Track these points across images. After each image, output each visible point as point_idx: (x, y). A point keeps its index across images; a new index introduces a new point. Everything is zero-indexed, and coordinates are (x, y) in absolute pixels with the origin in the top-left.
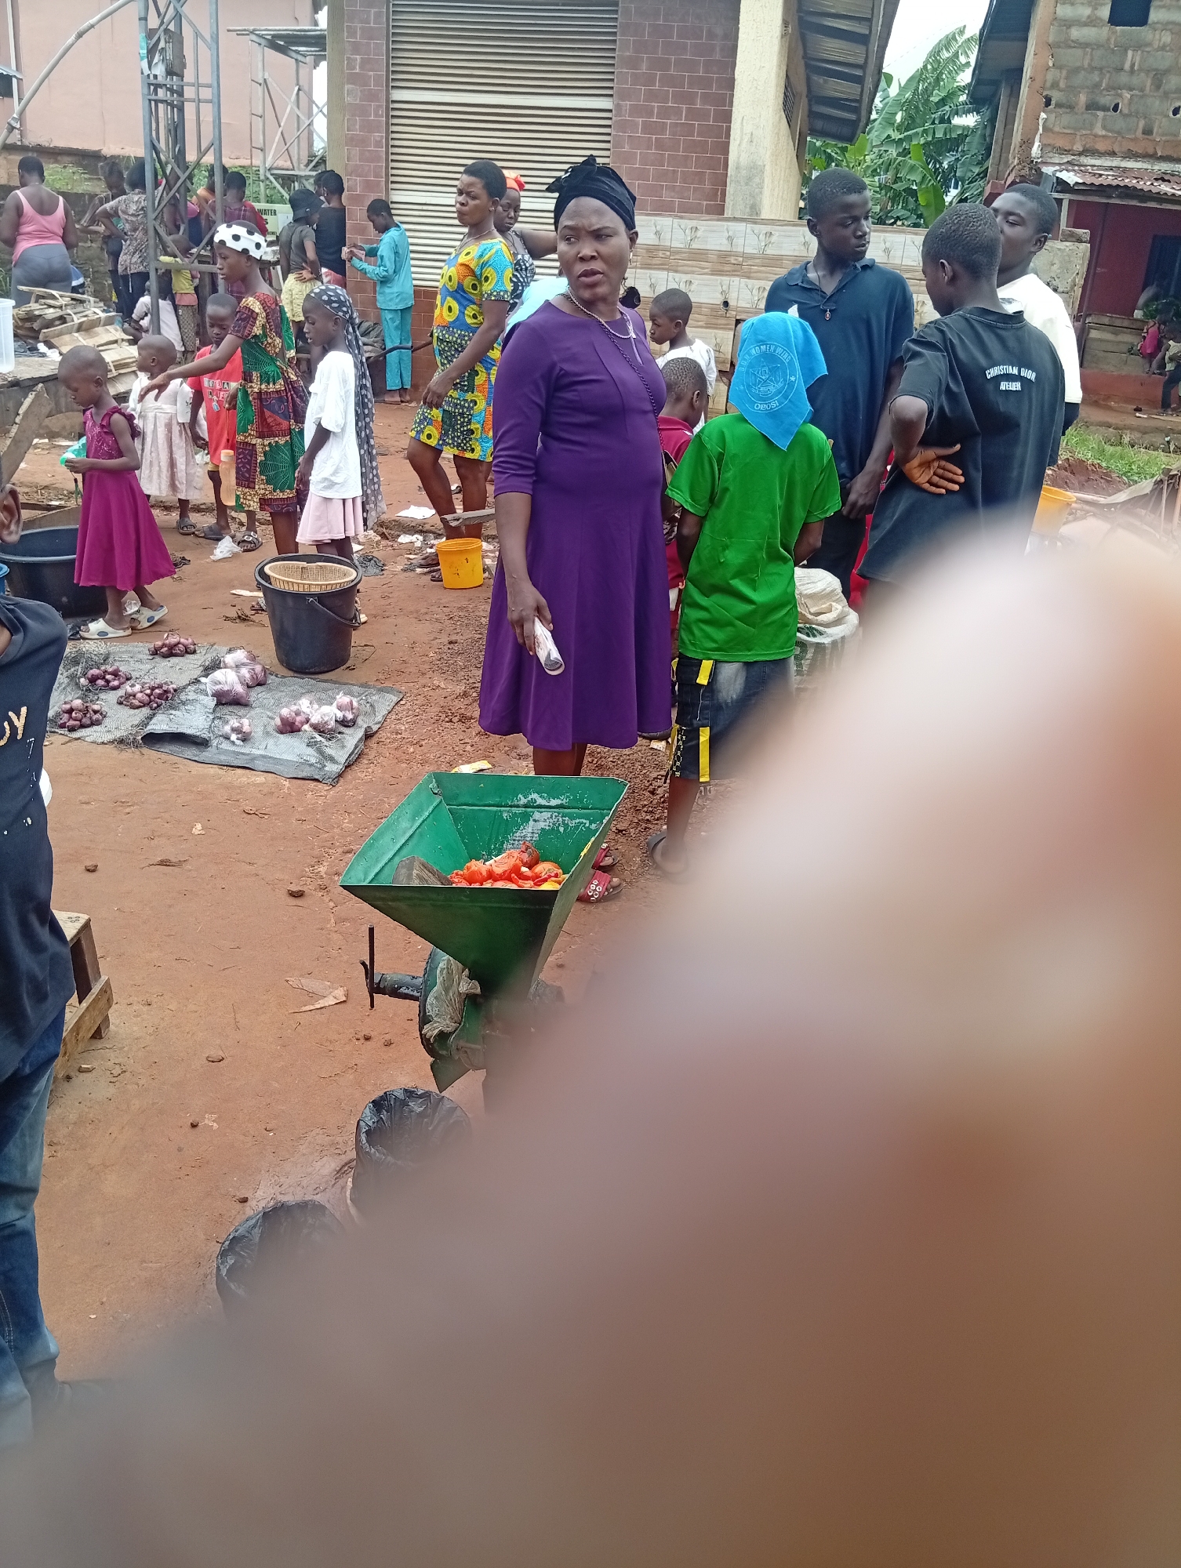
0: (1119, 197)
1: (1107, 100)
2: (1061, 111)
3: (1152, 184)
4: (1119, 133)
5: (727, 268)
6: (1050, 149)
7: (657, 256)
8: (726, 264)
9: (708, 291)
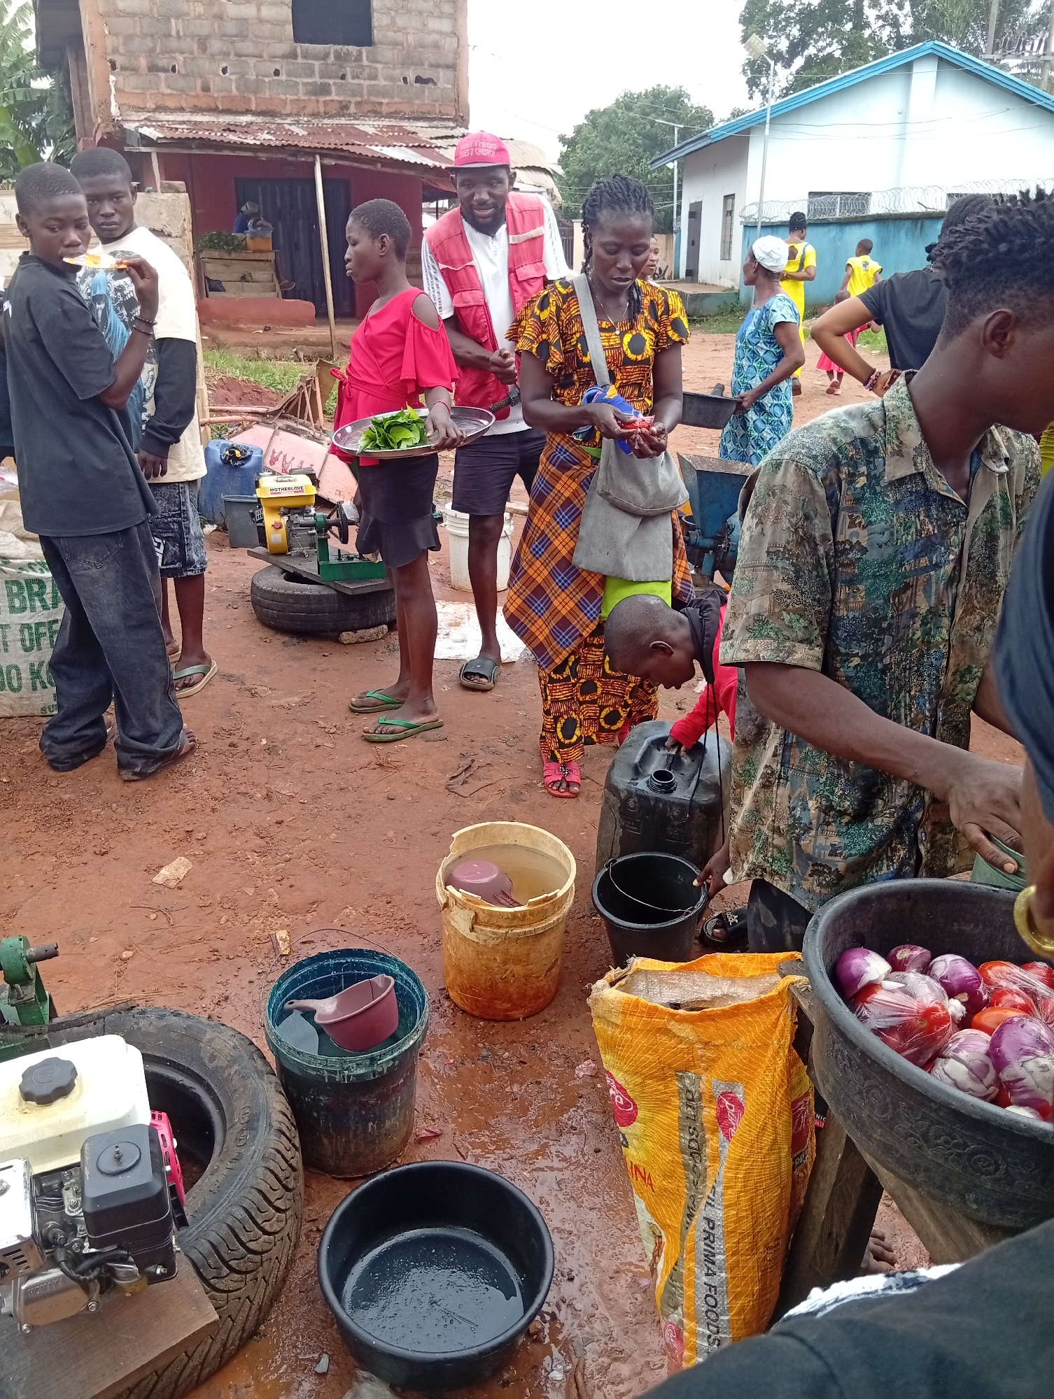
1: (164, 62)
2: (127, 73)
3: (222, 135)
4: (181, 91)
6: (126, 108)
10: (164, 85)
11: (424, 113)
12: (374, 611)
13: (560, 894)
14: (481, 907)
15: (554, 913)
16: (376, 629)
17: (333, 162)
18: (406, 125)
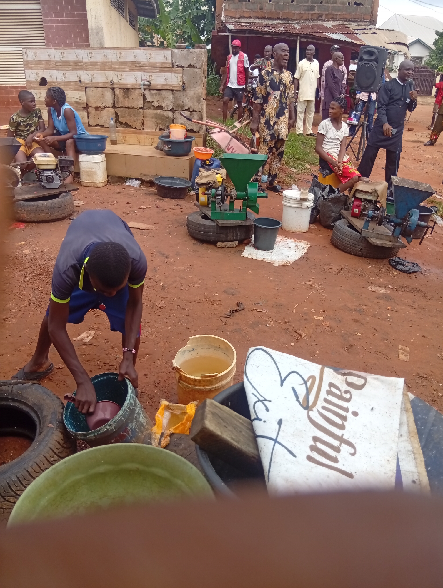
0: (249, 33)
2: (230, 3)
3: (261, 28)
4: (251, 10)
5: (78, 67)
6: (228, 17)
7: (50, 65)
8: (77, 65)
9: (72, 76)
10: (244, 7)
11: (356, 19)
12: (232, 234)
13: (219, 375)
14: (182, 373)
15: (217, 383)
16: (233, 243)
17: (305, 40)
18: (347, 24)
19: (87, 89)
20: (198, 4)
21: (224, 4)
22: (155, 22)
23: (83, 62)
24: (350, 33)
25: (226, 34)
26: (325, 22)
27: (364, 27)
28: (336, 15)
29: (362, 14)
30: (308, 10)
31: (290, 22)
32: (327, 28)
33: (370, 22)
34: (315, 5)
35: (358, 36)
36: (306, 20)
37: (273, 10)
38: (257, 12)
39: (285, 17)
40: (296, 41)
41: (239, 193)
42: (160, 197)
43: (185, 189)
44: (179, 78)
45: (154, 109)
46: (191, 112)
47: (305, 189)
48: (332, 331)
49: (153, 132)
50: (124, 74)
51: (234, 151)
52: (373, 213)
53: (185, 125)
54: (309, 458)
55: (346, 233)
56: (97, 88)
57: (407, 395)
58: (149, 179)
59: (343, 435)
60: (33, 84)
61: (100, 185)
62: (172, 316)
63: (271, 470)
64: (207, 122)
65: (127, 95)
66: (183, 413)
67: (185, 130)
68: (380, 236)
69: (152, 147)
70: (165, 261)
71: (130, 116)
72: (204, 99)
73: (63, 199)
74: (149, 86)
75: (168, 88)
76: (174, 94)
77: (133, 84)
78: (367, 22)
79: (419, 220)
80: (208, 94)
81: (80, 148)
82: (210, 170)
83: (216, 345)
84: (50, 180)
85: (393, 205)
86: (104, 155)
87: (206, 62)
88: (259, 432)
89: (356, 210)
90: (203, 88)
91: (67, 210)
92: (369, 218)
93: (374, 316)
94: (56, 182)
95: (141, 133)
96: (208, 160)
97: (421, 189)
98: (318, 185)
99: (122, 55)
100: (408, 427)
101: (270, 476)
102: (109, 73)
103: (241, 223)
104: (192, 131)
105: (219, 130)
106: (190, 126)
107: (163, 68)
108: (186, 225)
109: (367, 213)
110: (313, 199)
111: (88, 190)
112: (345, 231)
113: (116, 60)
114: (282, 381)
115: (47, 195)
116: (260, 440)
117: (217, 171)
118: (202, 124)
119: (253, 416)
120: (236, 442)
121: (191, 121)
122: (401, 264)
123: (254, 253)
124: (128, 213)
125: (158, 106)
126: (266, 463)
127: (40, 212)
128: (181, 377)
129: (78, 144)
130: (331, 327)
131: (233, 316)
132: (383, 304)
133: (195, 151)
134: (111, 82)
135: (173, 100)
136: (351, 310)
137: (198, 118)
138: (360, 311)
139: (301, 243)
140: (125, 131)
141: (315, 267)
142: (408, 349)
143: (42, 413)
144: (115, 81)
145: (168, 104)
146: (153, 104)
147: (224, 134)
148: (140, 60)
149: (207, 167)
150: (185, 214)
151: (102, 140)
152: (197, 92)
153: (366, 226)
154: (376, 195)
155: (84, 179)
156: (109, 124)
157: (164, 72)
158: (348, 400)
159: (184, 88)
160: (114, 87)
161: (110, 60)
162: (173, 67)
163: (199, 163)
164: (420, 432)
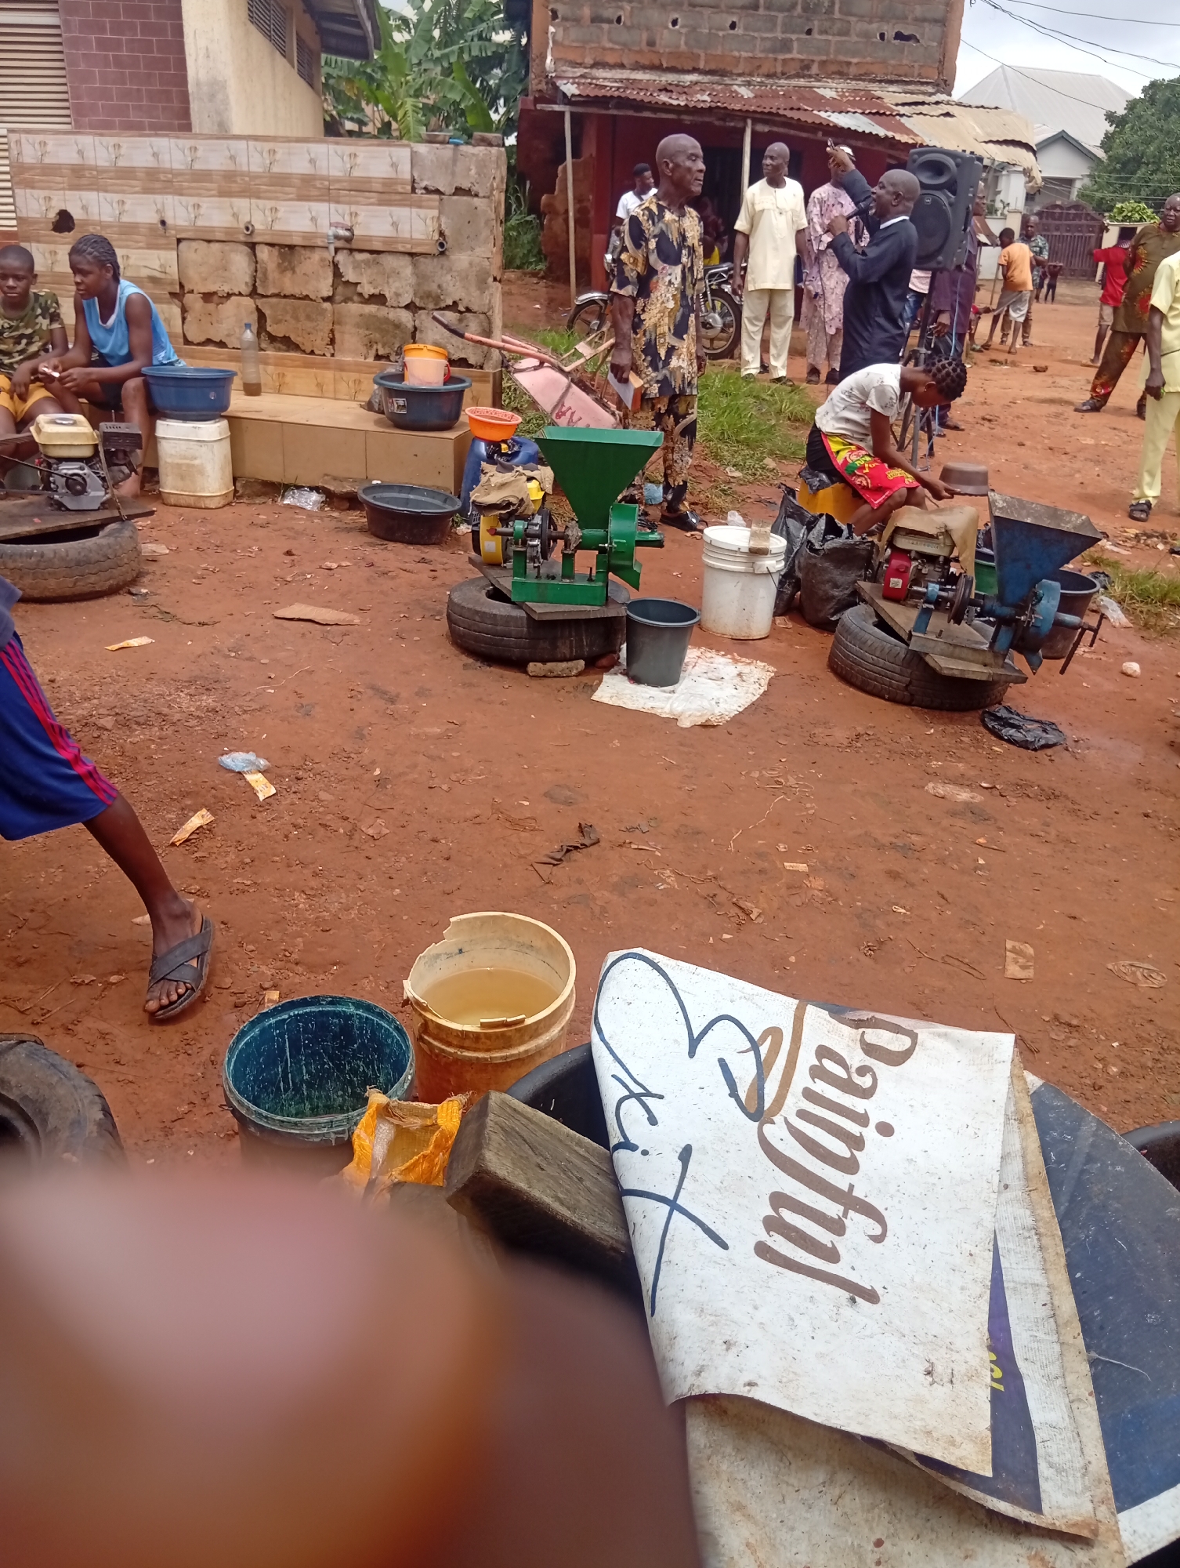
0: (618, 106)
1: (610, 13)
2: (568, 24)
3: (651, 95)
4: (625, 45)
5: (158, 185)
7: (83, 176)
8: (155, 181)
9: (142, 210)
10: (605, 38)
11: (900, 76)
12: (568, 642)
13: (529, 1021)
14: (429, 1016)
15: (522, 1043)
16: (570, 664)
17: (766, 129)
18: (876, 90)
19: (181, 245)
20: (484, 25)
21: (552, 29)
22: (369, 70)
23: (171, 171)
24: (884, 114)
25: (557, 108)
26: (819, 81)
27: (920, 98)
28: (849, 64)
29: (916, 65)
30: (774, 51)
31: (727, 80)
32: (823, 97)
33: (938, 85)
34: (794, 37)
35: (903, 120)
36: (769, 76)
37: (683, 47)
38: (640, 52)
39: (713, 66)
40: (743, 131)
41: (586, 531)
42: (374, 540)
43: (442, 518)
44: (429, 222)
45: (362, 303)
46: (461, 312)
47: (763, 524)
48: (830, 903)
49: (357, 364)
50: (284, 207)
51: (575, 418)
52: (941, 590)
53: (444, 348)
54: (763, 1251)
55: (869, 643)
56: (209, 241)
57: (1022, 1078)
58: (347, 488)
59: (851, 1187)
60: (36, 227)
61: (212, 504)
62: (403, 859)
63: (660, 1284)
64: (503, 341)
65: (290, 263)
66: (428, 1126)
67: (446, 362)
68: (957, 650)
69: (354, 404)
70: (388, 712)
71: (297, 319)
72: (495, 279)
73: (111, 540)
74: (348, 240)
75: (401, 249)
76: (415, 265)
77: (306, 235)
78: (927, 83)
79: (1059, 610)
80: (508, 264)
81: (159, 402)
82: (510, 469)
83: (521, 940)
84: (76, 486)
85: (993, 567)
86: (225, 423)
87: (502, 181)
88: (629, 1182)
89: (896, 583)
90: (494, 250)
91: (123, 569)
92: (930, 603)
93: (942, 862)
94: (93, 494)
95: (325, 366)
96: (505, 441)
97: (1067, 527)
98: (797, 514)
99: (278, 156)
100: (1025, 1164)
101: (657, 1300)
102: (242, 204)
103: (594, 611)
104: (463, 362)
105: (536, 363)
106: (458, 351)
107: (388, 193)
108: (445, 615)
109: (924, 590)
110: (784, 550)
111: (181, 515)
112: (867, 636)
113: (261, 170)
114: (694, 1043)
115: (69, 527)
116: (631, 1202)
117: (529, 473)
118: (490, 346)
119: (615, 1138)
120: (569, 1208)
121: (462, 336)
122: (1013, 726)
123: (627, 692)
124: (289, 579)
125: (372, 296)
126: (646, 1265)
127: (49, 573)
128: (426, 1026)
129: (155, 389)
130: (827, 891)
131: (569, 860)
132: (965, 832)
133: (471, 418)
134: (247, 229)
135: (413, 280)
136: (881, 847)
137: (479, 331)
138: (907, 850)
139: (752, 667)
140: (283, 358)
141: (787, 732)
142: (1030, 951)
143: (44, 1121)
144: (258, 226)
145: (401, 291)
146: (359, 289)
147: (547, 373)
148: (324, 172)
149: (501, 460)
150: (443, 585)
151: (220, 383)
152: (477, 260)
153: (922, 624)
154: (948, 542)
155: (169, 485)
156: (239, 339)
157: (391, 205)
158: (867, 1094)
159: (442, 249)
160: (255, 240)
161: (245, 168)
162: (414, 192)
163: (482, 448)
164: (1054, 1178)
